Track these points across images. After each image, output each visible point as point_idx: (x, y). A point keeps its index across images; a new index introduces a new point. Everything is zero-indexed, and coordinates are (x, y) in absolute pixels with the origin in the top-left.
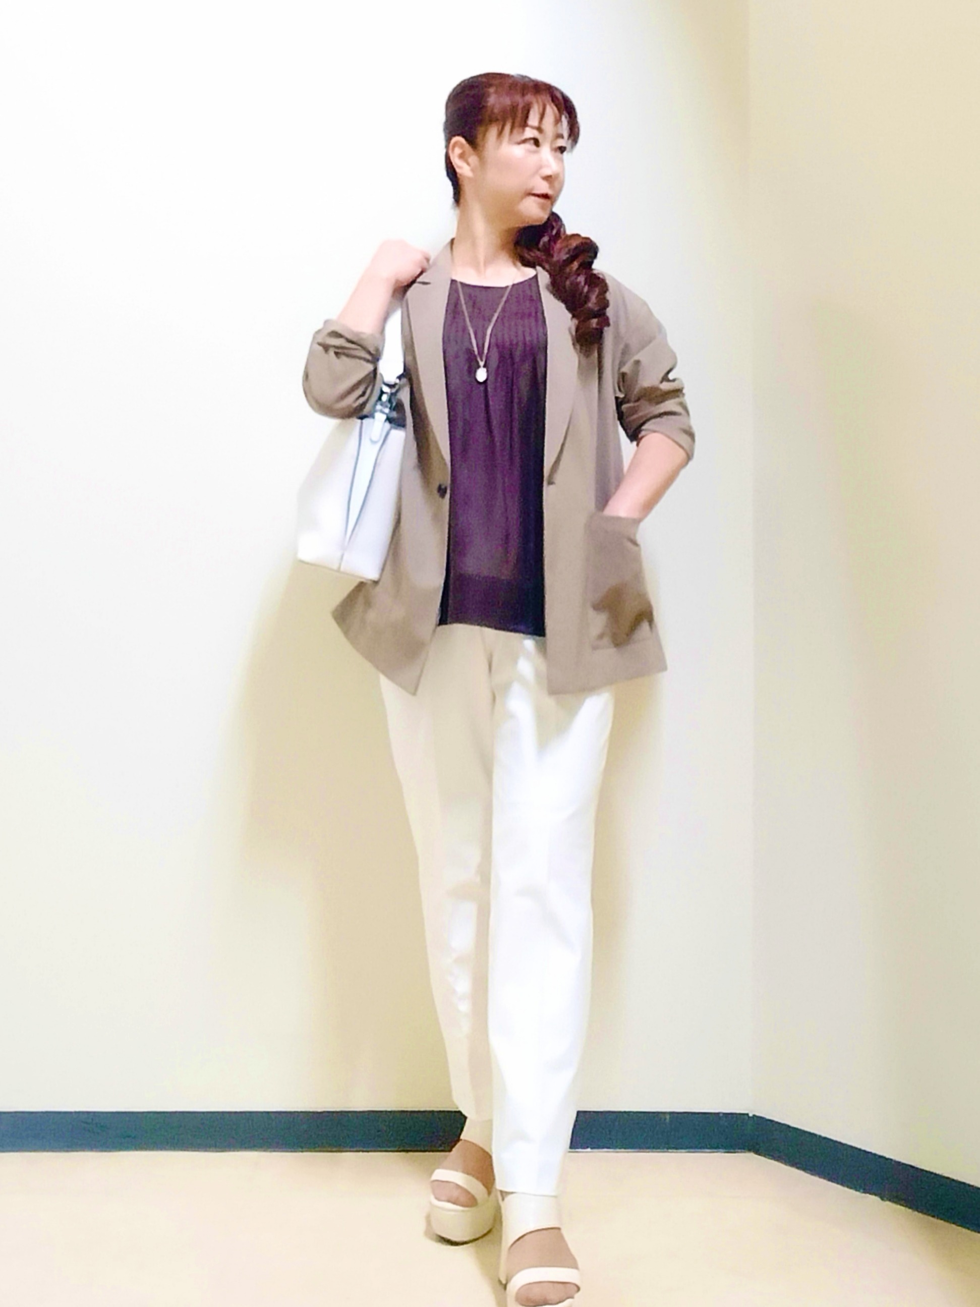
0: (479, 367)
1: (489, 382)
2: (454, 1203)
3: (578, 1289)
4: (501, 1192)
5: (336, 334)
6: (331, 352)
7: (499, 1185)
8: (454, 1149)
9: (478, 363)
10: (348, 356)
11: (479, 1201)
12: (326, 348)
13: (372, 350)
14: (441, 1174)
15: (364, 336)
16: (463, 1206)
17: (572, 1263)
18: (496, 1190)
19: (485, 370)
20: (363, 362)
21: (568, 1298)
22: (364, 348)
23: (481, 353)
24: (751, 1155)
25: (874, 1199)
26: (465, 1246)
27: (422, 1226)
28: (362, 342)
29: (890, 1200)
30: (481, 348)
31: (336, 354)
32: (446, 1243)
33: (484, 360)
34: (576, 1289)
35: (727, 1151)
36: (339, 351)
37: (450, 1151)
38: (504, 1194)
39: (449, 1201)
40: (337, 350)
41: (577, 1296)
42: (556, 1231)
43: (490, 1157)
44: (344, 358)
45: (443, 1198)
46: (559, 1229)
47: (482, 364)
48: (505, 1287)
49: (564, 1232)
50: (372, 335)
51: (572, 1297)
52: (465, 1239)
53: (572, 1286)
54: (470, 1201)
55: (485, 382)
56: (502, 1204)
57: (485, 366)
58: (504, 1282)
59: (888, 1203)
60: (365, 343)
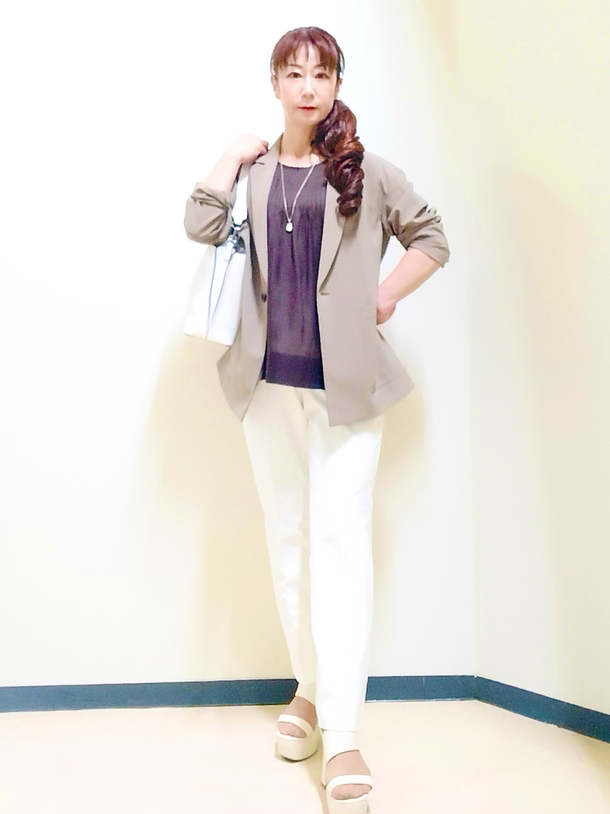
0: (288, 222)
1: (293, 232)
2: (292, 736)
3: (371, 788)
4: (322, 729)
5: (200, 191)
6: (198, 202)
7: (321, 724)
8: (291, 703)
9: (287, 219)
10: (208, 204)
11: (308, 735)
12: (195, 199)
13: (223, 201)
14: (284, 718)
15: (217, 192)
16: (299, 737)
17: (367, 772)
18: (319, 728)
19: (291, 224)
20: (217, 208)
21: (364, 794)
22: (217, 200)
23: (290, 213)
24: (476, 701)
25: (553, 727)
26: (301, 762)
27: (273, 750)
28: (216, 196)
29: (563, 727)
30: (290, 209)
31: (200, 202)
32: (288, 761)
33: (291, 218)
34: (369, 788)
35: (461, 699)
36: (203, 201)
37: (289, 704)
38: (323, 730)
39: (289, 735)
40: (201, 201)
41: (370, 792)
42: (357, 752)
43: (315, 707)
44: (205, 205)
45: (285, 733)
46: (358, 751)
47: (289, 220)
48: (325, 788)
49: (361, 752)
50: (223, 192)
51: (367, 793)
52: (301, 759)
53: (368, 786)
54: (303, 735)
55: (292, 232)
56: (323, 735)
57: (291, 222)
58: (325, 785)
59: (563, 729)
60: (218, 197)
